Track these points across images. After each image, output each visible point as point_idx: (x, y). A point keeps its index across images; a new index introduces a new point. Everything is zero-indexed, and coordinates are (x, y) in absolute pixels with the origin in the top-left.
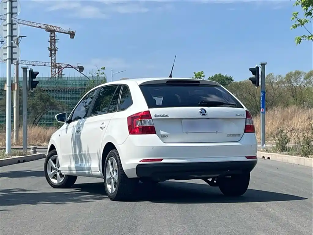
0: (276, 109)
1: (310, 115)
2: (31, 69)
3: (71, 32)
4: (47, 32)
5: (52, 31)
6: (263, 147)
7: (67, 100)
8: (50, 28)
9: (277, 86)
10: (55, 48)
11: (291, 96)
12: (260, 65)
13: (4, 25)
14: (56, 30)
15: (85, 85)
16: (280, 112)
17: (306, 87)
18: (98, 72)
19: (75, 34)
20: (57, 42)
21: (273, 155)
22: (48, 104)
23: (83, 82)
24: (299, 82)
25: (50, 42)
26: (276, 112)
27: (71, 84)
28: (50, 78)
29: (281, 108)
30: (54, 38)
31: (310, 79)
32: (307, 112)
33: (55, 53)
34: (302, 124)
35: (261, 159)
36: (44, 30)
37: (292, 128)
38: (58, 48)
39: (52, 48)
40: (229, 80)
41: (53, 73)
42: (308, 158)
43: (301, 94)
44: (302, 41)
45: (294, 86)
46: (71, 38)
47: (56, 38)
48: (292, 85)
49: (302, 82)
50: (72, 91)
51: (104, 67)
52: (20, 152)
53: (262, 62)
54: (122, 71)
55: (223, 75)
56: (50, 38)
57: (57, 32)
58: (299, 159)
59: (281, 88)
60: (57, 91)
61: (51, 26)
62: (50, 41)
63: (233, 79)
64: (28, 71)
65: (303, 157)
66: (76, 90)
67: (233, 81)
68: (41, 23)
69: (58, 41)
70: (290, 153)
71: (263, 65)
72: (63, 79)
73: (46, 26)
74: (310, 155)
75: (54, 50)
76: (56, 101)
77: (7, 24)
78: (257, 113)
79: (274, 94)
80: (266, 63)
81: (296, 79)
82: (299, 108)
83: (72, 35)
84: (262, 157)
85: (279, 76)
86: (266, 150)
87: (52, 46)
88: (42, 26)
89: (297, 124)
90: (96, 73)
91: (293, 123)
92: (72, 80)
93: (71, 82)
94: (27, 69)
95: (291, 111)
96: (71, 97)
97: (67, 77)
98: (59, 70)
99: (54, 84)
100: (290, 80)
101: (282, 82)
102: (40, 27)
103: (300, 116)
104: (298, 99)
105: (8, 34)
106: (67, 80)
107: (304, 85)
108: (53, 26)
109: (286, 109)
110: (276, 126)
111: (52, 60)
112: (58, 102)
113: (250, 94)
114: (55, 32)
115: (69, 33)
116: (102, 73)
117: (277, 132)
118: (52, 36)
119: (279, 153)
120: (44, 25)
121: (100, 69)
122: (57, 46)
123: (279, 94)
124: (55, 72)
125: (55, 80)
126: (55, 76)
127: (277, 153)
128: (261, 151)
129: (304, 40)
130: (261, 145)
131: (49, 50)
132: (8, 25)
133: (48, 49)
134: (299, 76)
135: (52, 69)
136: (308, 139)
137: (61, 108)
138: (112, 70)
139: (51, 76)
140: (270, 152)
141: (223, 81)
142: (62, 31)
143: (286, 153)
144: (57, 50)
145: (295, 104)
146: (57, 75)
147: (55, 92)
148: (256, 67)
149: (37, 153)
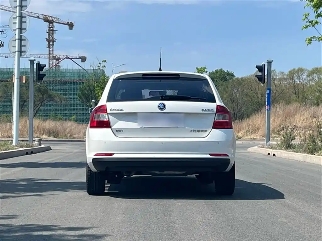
0: (278, 106)
1: (313, 112)
2: (38, 61)
3: (70, 23)
4: (45, 22)
5: (51, 22)
6: (268, 144)
7: (65, 92)
8: (48, 18)
9: (279, 82)
10: (53, 39)
11: (294, 93)
12: (266, 62)
13: (14, 18)
14: (54, 21)
15: (83, 78)
16: (282, 109)
17: (309, 84)
18: (99, 65)
19: (73, 25)
20: (55, 33)
21: (279, 152)
22: (45, 96)
23: (82, 74)
24: (301, 80)
25: (48, 33)
26: (278, 110)
27: (69, 76)
28: (47, 70)
29: (284, 105)
30: (52, 28)
31: (313, 77)
32: (309, 110)
33: (53, 45)
34: (305, 121)
35: (266, 155)
36: (42, 20)
37: (294, 126)
38: (56, 39)
39: (50, 39)
40: (230, 75)
41: (50, 65)
42: (314, 155)
43: (304, 91)
44: (312, 41)
45: (297, 84)
46: (69, 29)
47: (54, 29)
48: (295, 82)
49: (305, 79)
50: (69, 83)
51: (105, 60)
52: (26, 144)
53: (268, 60)
54: (123, 65)
55: (224, 70)
56: (48, 29)
57: (55, 23)
58: (305, 156)
59: (284, 85)
60: (54, 83)
61: (49, 16)
62: (48, 31)
63: (234, 74)
64: (36, 64)
65: (309, 154)
66: (74, 82)
67: (234, 76)
68: (39, 13)
69: (56, 31)
70: (295, 151)
71: (270, 63)
72: (61, 71)
73: (45, 16)
74: (316, 153)
75: (52, 41)
76: (53, 93)
77: (16, 17)
78: (258, 110)
79: (276, 91)
80: (273, 61)
81: (299, 76)
82: (301, 106)
83: (71, 26)
84: (267, 154)
85: (282, 72)
86: (270, 147)
87: (50, 37)
88: (41, 16)
89: (299, 122)
90: (97, 66)
91: (296, 120)
92: (70, 72)
93: (69, 74)
94: (35, 62)
95: (293, 108)
96: (68, 90)
97: (65, 69)
98: (56, 61)
99: (52, 76)
100: (293, 77)
101: (285, 78)
102: (38, 17)
103: (303, 114)
104: (301, 96)
105: (17, 27)
106: (65, 72)
107: (306, 83)
108: (51, 17)
109: (288, 107)
110: (278, 123)
111: (49, 51)
112: (56, 95)
113: (251, 90)
114: (54, 23)
115: (68, 24)
116: (103, 66)
117: (279, 129)
118: (50, 26)
119: (284, 150)
120: (43, 15)
121: (101, 62)
122: (55, 37)
123: (281, 91)
124: (53, 63)
125: (53, 72)
126: (52, 68)
127: (283, 150)
128: (267, 148)
129: (314, 40)
130: (266, 142)
131: (47, 41)
132: (18, 18)
133: (46, 39)
134: (302, 73)
135: (49, 60)
136: (313, 137)
137: (59, 100)
138: (113, 64)
139: (48, 68)
140: (275, 149)
141: (224, 77)
142: (60, 22)
143: (292, 150)
144: (55, 41)
145: (297, 101)
146: (55, 66)
147: (52, 84)
148: (263, 65)
149: (42, 145)
